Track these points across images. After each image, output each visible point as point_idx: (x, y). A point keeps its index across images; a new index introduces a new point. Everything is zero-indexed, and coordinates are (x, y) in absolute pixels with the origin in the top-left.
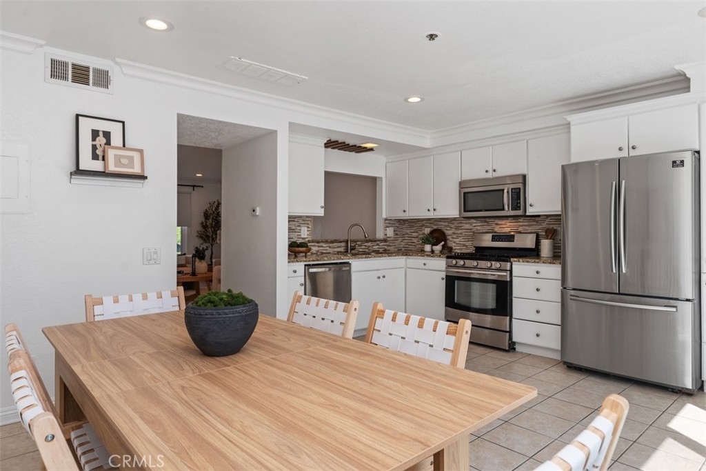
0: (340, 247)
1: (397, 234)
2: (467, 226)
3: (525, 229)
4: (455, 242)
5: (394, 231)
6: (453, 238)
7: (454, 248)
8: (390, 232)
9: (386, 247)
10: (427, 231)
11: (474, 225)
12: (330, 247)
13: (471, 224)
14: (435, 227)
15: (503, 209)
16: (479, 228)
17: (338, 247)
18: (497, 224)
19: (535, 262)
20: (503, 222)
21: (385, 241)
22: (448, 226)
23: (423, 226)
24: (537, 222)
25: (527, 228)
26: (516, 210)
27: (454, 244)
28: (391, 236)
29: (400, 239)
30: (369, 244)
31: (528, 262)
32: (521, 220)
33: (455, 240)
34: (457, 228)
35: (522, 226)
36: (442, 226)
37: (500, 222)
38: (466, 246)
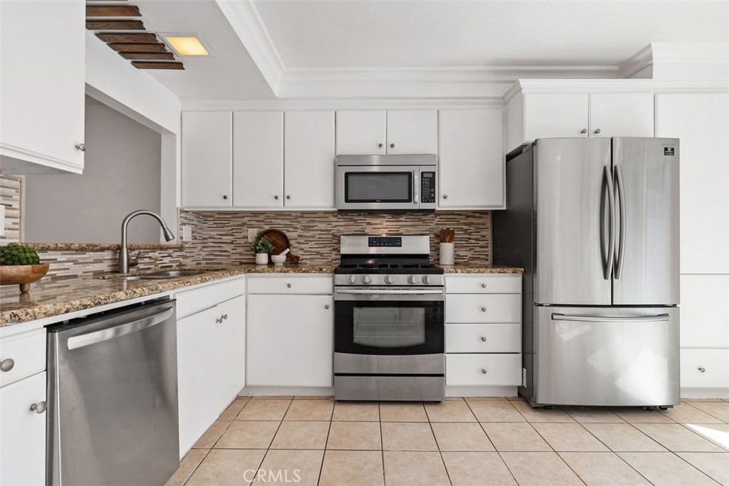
0: (101, 261)
1: (195, 238)
2: (323, 226)
3: (408, 231)
4: (302, 249)
5: (193, 232)
6: (299, 243)
7: (301, 257)
8: (187, 233)
9: (181, 259)
10: (252, 233)
11: (334, 224)
12: (75, 262)
13: (329, 223)
14: (267, 227)
15: (409, 200)
16: (342, 229)
17: (96, 261)
18: (369, 224)
19: (479, 272)
20: (378, 221)
21: (181, 248)
22: (290, 226)
23: (244, 224)
24: (423, 221)
25: (410, 229)
26: (428, 202)
27: (302, 253)
28: (188, 240)
29: (199, 246)
30: (156, 254)
31: (468, 272)
32: (403, 219)
33: (303, 246)
34: (306, 228)
35: (404, 226)
36: (279, 224)
37: (373, 221)
38: (322, 254)
